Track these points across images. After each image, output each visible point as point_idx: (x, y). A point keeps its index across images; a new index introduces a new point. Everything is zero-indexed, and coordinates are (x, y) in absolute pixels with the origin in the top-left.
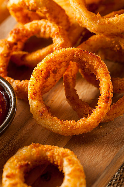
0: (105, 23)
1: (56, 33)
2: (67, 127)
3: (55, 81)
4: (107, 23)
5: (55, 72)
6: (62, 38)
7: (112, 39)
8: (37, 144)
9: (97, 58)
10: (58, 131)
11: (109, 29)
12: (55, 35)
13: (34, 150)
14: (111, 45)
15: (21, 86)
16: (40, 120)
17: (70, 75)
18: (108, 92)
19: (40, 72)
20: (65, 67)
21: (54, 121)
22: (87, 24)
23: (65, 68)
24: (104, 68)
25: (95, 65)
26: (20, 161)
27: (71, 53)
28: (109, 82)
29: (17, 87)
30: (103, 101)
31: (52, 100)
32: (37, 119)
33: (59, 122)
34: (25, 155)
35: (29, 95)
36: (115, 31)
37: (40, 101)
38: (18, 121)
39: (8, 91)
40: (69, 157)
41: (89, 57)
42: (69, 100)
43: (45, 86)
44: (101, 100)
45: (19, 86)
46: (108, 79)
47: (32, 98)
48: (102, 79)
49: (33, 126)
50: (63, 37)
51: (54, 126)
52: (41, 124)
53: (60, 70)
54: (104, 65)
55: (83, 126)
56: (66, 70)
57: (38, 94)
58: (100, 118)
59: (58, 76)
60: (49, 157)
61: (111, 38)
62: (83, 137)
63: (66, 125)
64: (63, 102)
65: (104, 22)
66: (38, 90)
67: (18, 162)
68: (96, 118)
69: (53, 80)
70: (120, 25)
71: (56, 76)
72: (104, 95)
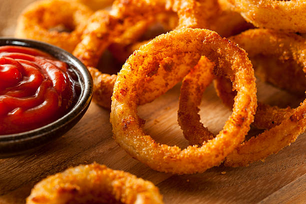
0: (270, 6)
1: (188, 9)
2: (163, 154)
3: (167, 84)
4: (274, 7)
5: (168, 68)
6: (195, 19)
7: (280, 40)
8: (103, 166)
9: (241, 52)
10: (146, 160)
11: (275, 18)
12: (185, 13)
13: (94, 173)
14: (277, 51)
15: (108, 82)
16: (121, 136)
17: (194, 82)
18: (244, 110)
19: (141, 58)
20: (188, 65)
21: (144, 141)
22: (242, 4)
23: (189, 68)
24: (248, 69)
25: (234, 63)
26: (65, 182)
27: (199, 36)
28: (251, 94)
29: (102, 82)
30: (233, 123)
31: (156, 121)
32: (118, 134)
33: (152, 144)
34: (75, 177)
35: (114, 92)
36: (285, 24)
37: (130, 105)
38: (88, 138)
39: (83, 81)
40: (148, 194)
41: (227, 48)
42: (181, 118)
43: (147, 89)
44: (230, 121)
45: (105, 81)
46: (250, 89)
47: (117, 97)
48: (240, 87)
49: (110, 149)
50: (197, 18)
51: (142, 150)
52: (121, 142)
53: (177, 67)
54: (249, 65)
55: (190, 158)
56: (189, 71)
57: (129, 93)
58: (222, 149)
59: (173, 78)
60: (115, 189)
61: (278, 37)
62: (188, 181)
63: (162, 150)
64: (173, 127)
65: (269, 4)
66: (131, 88)
67: (59, 183)
68: (215, 149)
69: (163, 82)
70: (296, 14)
71: (170, 77)
72: (237, 113)
